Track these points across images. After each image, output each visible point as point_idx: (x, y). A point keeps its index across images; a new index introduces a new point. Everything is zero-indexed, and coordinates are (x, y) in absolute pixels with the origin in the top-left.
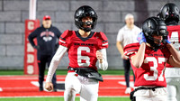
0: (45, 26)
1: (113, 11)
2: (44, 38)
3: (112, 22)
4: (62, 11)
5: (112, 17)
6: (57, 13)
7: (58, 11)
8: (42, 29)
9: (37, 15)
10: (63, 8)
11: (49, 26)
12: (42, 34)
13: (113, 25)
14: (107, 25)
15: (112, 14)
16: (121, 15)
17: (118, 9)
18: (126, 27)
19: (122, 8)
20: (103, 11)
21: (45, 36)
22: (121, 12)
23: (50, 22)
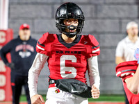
0: (23, 37)
1: (110, 18)
2: (21, 54)
3: (109, 33)
4: (42, 18)
5: (109, 25)
6: (36, 21)
7: (37, 18)
8: (18, 41)
9: (9, 23)
10: (44, 14)
11: (27, 38)
12: (18, 48)
13: (109, 36)
14: (101, 36)
15: (108, 22)
16: (120, 23)
17: (116, 15)
18: (127, 39)
19: (122, 14)
20: (96, 18)
21: (22, 51)
22: (120, 19)
23: (28, 32)
